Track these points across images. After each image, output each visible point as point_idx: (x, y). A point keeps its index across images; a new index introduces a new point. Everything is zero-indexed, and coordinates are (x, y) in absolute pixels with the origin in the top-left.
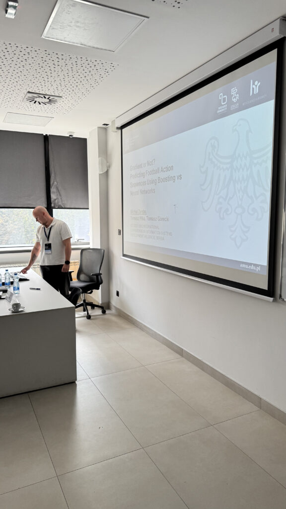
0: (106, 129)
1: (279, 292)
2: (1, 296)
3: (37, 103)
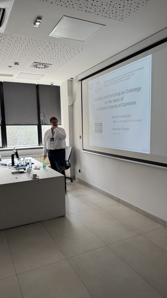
0: (72, 81)
2: (23, 171)
3: (38, 68)
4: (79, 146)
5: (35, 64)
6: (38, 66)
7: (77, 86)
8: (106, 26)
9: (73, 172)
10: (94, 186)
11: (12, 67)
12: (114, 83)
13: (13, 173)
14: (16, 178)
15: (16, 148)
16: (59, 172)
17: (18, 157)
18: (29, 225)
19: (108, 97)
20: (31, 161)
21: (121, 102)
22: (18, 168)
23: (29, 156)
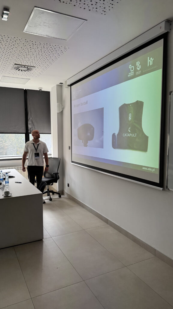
0: (61, 86)
1: (166, 185)
5: (16, 66)
6: (20, 69)
7: (66, 91)
8: (87, 20)
9: (62, 186)
10: (82, 203)
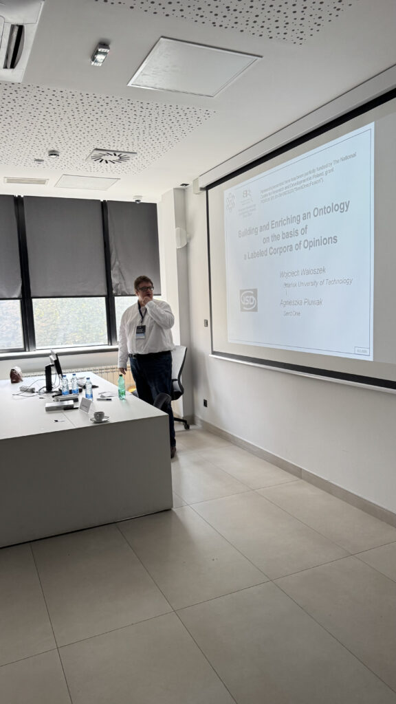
0: (184, 190)
2: (73, 405)
3: (104, 161)
4: (202, 344)
5: (97, 153)
6: (104, 158)
7: (196, 202)
8: (261, 57)
9: (190, 406)
10: (240, 439)
11: (42, 161)
12: (285, 193)
13: (49, 410)
14: (57, 421)
15: (56, 351)
16: (156, 406)
17: (59, 371)
18: (85, 531)
19: (270, 227)
20: (91, 380)
21: (301, 238)
22: (60, 397)
23: (86, 369)
